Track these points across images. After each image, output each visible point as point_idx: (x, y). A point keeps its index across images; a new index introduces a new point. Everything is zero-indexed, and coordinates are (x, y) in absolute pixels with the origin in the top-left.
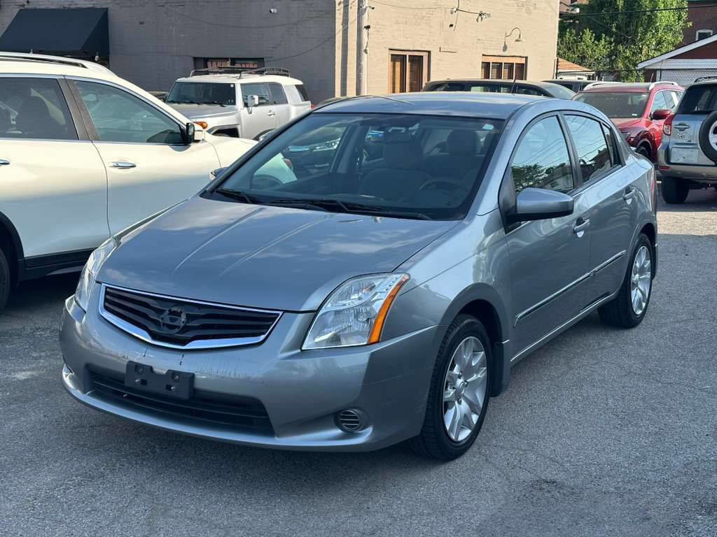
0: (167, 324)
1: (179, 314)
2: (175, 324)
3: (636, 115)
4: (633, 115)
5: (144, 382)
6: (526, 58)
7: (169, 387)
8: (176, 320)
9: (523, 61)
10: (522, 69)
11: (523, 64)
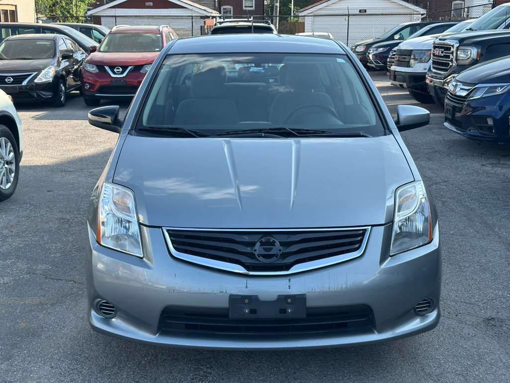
0: (261, 255)
1: (273, 244)
2: (272, 252)
3: (158, 49)
4: (157, 49)
5: (253, 311)
6: (16, 6)
7: (284, 311)
8: (270, 250)
9: (13, 8)
10: (14, 14)
11: (13, 11)
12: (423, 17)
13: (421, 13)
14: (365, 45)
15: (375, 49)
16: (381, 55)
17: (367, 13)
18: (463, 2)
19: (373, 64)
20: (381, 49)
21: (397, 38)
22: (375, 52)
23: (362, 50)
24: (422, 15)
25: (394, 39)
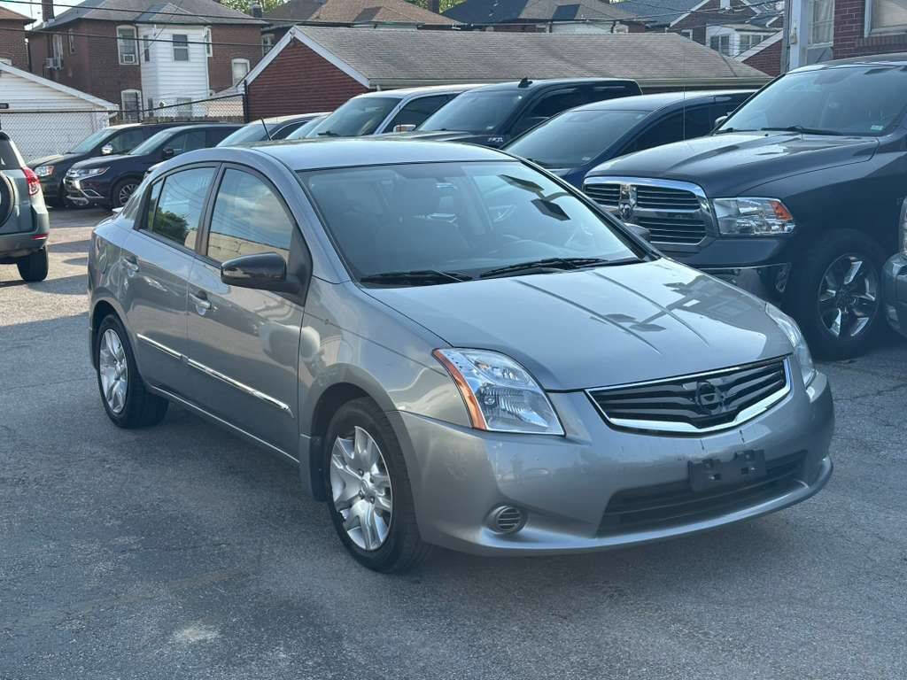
1: (713, 390)
2: (714, 401)
8: (712, 397)
12: (111, 116)
13: (108, 109)
14: (53, 165)
15: (83, 171)
16: (97, 180)
17: (10, 109)
18: (138, 92)
19: (83, 196)
20: (95, 171)
21: (108, 152)
22: (85, 177)
23: (48, 174)
24: (110, 112)
25: (102, 155)
